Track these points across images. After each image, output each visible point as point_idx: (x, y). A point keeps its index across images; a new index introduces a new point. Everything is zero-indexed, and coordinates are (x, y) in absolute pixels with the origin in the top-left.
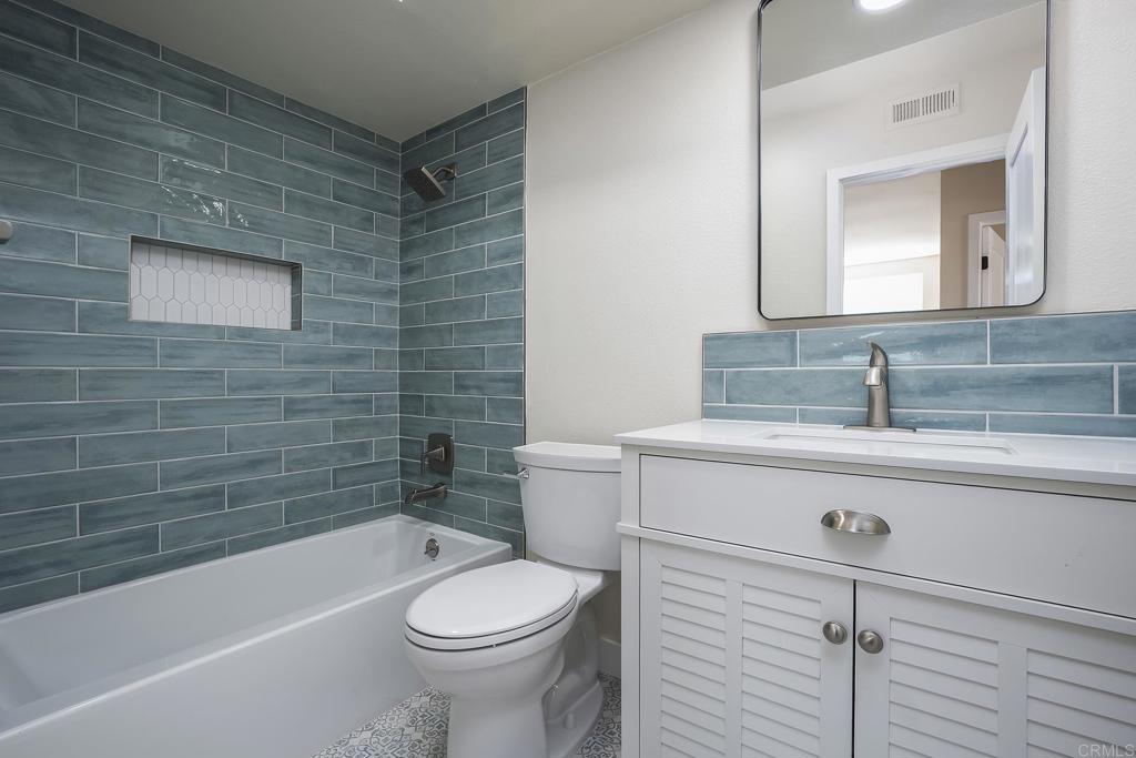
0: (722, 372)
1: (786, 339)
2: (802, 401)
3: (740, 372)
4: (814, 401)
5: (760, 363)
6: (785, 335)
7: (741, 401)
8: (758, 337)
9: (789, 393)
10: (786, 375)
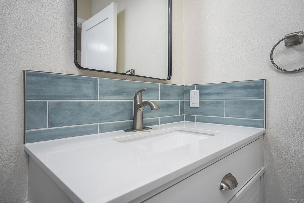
0: (45, 103)
1: (91, 82)
2: (101, 120)
3: (61, 103)
4: (107, 119)
5: (75, 97)
6: (92, 80)
7: (63, 124)
8: (73, 78)
9: (94, 116)
10: (92, 104)
